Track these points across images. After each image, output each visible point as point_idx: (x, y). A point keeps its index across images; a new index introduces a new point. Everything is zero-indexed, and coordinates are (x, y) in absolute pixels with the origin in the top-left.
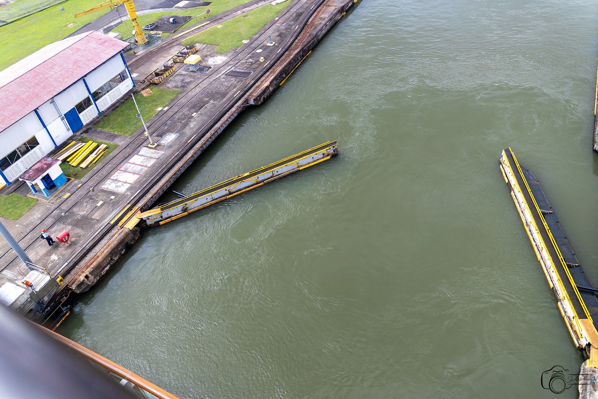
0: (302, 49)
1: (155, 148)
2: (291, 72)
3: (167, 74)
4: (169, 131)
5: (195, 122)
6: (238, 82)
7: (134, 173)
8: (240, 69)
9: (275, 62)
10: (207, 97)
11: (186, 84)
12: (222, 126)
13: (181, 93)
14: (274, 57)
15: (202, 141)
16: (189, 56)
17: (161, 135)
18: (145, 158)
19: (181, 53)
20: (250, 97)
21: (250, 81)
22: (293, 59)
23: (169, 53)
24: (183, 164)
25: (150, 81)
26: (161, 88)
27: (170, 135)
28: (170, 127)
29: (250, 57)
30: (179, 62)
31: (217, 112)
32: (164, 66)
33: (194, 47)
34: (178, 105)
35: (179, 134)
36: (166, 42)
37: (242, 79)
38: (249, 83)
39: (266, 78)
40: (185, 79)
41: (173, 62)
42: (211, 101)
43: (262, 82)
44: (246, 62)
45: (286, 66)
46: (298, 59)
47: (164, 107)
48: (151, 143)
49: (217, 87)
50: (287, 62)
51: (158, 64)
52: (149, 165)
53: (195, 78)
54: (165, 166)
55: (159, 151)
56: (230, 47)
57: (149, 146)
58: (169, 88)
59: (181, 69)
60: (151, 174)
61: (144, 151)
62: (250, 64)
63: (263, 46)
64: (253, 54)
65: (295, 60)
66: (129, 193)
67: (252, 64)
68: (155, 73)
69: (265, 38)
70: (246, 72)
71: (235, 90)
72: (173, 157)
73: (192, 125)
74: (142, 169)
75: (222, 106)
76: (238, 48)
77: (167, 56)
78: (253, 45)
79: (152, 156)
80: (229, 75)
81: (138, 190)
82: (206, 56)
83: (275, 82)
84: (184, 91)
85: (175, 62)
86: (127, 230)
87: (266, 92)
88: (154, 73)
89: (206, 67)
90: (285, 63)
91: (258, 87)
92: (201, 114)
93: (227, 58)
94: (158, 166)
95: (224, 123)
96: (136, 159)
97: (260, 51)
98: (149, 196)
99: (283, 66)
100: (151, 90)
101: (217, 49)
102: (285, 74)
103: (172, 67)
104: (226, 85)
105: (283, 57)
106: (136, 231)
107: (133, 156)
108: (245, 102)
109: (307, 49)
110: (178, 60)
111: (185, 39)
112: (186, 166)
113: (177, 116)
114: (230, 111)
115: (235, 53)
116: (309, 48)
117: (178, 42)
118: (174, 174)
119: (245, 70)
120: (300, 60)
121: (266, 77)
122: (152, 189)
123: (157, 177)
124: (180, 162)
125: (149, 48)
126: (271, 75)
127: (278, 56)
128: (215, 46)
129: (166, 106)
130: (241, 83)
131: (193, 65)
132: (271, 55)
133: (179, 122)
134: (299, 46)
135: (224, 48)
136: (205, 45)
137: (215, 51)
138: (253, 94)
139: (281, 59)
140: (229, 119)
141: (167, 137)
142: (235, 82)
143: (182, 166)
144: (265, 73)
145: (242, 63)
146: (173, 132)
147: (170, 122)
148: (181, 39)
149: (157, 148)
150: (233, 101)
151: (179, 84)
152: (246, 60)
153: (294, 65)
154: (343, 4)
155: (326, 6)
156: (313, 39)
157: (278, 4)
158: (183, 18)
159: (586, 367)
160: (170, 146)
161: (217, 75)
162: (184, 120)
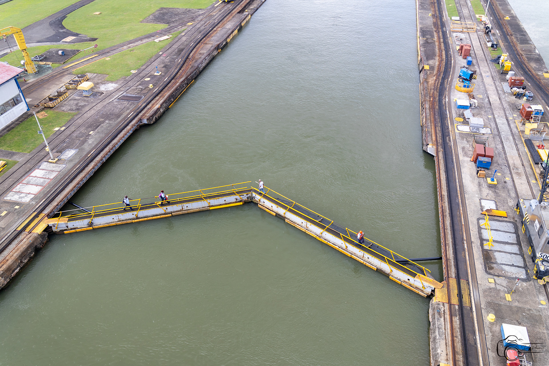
0: (186, 78)
1: (56, 163)
2: (178, 97)
3: (61, 99)
4: (68, 147)
5: (93, 139)
6: (131, 105)
7: (37, 185)
8: (131, 94)
9: (164, 89)
10: (102, 118)
11: (80, 107)
12: (119, 141)
13: (77, 115)
14: (161, 84)
15: (102, 154)
16: (81, 83)
17: (61, 152)
18: (46, 171)
19: (73, 81)
20: (143, 117)
21: (142, 104)
22: (179, 86)
23: (61, 81)
24: (86, 175)
25: (45, 105)
26: (56, 111)
27: (70, 151)
28: (69, 144)
29: (140, 84)
30: (71, 88)
31: (113, 130)
32: (57, 92)
33: (86, 75)
34: (75, 125)
35: (78, 150)
36: (57, 71)
37: (134, 102)
38: (141, 106)
39: (156, 102)
40: (79, 103)
41: (65, 88)
42: (106, 121)
43: (153, 105)
44: (137, 89)
45: (173, 92)
46: (183, 87)
47: (61, 127)
48: (52, 158)
49: (111, 109)
50: (174, 88)
51: (51, 91)
52: (52, 177)
53: (89, 102)
54: (67, 177)
55: (60, 165)
56: (120, 76)
57: (50, 161)
58: (64, 111)
59: (75, 95)
60: (54, 185)
61: (44, 165)
62: (140, 90)
63: (151, 75)
64: (142, 82)
65: (181, 87)
66: (34, 203)
67: (142, 90)
68: (49, 98)
69: (151, 69)
70: (137, 97)
71: (128, 111)
72: (75, 170)
73: (90, 141)
74: (45, 181)
75: (118, 125)
76: (127, 77)
77: (60, 84)
78: (141, 75)
79: (54, 169)
80: (122, 99)
81: (43, 199)
82: (98, 84)
83: (165, 105)
84: (79, 114)
85: (68, 89)
86: (36, 235)
87: (157, 113)
88: (47, 99)
89: (99, 93)
90: (172, 89)
91: (150, 108)
92: (98, 132)
93: (118, 85)
94: (61, 178)
95: (121, 139)
96: (37, 173)
97: (149, 79)
98: (54, 203)
99: (171, 91)
100: (46, 112)
101: (107, 77)
102: (173, 98)
103: (65, 93)
104: (119, 107)
105: (170, 84)
106: (45, 235)
107: (34, 170)
108: (139, 121)
109: (190, 78)
110: (71, 87)
111: (76, 69)
112: (88, 177)
113: (75, 135)
114: (126, 129)
115: (125, 81)
116: (192, 77)
117: (68, 72)
118: (78, 184)
119: (136, 95)
120: (185, 87)
121: (156, 100)
122: (57, 198)
123: (61, 188)
124: (81, 173)
125: (40, 76)
126: (161, 99)
127: (165, 84)
128: (105, 75)
129: (63, 126)
130: (133, 106)
131: (86, 91)
132: (159, 83)
133: (77, 140)
134: (183, 75)
135: (114, 77)
136: (96, 74)
137: (106, 80)
138: (146, 115)
139: (169, 85)
140: (125, 136)
141: (67, 152)
142: (128, 105)
143: (84, 177)
144: (155, 97)
145: (133, 89)
146: (72, 148)
147: (68, 139)
148: (72, 69)
149: (58, 162)
150: (128, 121)
151: (74, 107)
152: (136, 86)
153: (180, 91)
154: (219, 43)
155: (204, 44)
156: (195, 70)
157: (160, 41)
158: (71, 51)
159: (433, 302)
160: (70, 160)
161: (110, 99)
162: (82, 137)
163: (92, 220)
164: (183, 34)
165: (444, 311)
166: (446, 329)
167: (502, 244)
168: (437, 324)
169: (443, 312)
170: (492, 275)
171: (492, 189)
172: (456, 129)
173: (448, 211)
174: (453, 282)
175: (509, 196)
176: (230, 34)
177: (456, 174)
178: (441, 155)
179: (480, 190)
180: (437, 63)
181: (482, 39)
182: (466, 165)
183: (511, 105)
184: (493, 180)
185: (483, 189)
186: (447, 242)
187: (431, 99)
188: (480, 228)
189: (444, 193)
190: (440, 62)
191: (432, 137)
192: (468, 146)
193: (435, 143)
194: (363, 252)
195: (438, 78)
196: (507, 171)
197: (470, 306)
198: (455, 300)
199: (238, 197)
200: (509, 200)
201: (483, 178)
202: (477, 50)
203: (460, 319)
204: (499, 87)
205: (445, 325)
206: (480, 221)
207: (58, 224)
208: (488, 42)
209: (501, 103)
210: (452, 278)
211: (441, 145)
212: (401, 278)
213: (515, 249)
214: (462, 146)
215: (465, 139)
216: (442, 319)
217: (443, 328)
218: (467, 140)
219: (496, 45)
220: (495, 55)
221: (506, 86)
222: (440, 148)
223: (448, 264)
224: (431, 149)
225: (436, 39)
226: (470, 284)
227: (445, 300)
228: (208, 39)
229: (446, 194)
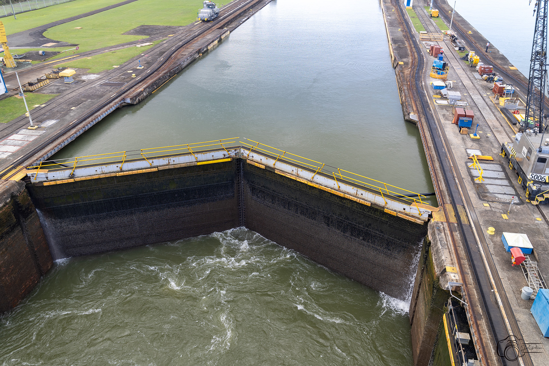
0: (169, 72)
2: (161, 86)
3: (41, 85)
4: (49, 118)
5: (74, 113)
6: (114, 89)
7: (15, 146)
8: (113, 81)
9: (147, 78)
10: (84, 98)
11: (61, 91)
12: (102, 114)
13: (58, 96)
14: (144, 75)
15: (84, 123)
17: (41, 121)
18: (26, 136)
19: (54, 73)
20: (127, 97)
22: (163, 76)
23: (41, 73)
24: (67, 139)
26: (36, 93)
27: (50, 121)
28: (49, 116)
29: (122, 75)
31: (96, 106)
32: (38, 79)
34: (56, 103)
35: (59, 120)
36: (36, 67)
37: (117, 87)
38: (124, 89)
39: (139, 87)
40: (60, 87)
41: (46, 78)
42: (88, 100)
43: (136, 88)
44: (119, 78)
45: (157, 80)
46: (166, 78)
47: (41, 105)
48: (32, 126)
49: (93, 92)
50: (157, 77)
51: (31, 79)
52: (31, 140)
53: (70, 87)
54: (48, 139)
55: (40, 131)
56: (102, 70)
57: (30, 128)
58: (45, 94)
61: (23, 131)
62: (123, 79)
63: (133, 69)
64: (125, 73)
65: (164, 78)
66: (11, 158)
67: (125, 79)
68: (29, 84)
69: (134, 65)
71: (111, 93)
73: (72, 114)
74: (23, 143)
75: (101, 103)
76: (109, 70)
78: (123, 69)
79: (33, 134)
80: (104, 85)
81: (21, 156)
82: (79, 74)
83: (148, 90)
84: (60, 95)
85: (48, 78)
86: (13, 182)
87: (141, 95)
88: (27, 84)
89: (81, 81)
91: (134, 91)
92: (80, 108)
93: (100, 76)
94: (40, 140)
95: (104, 112)
96: (16, 137)
97: (131, 71)
98: (34, 158)
99: (154, 79)
100: (26, 94)
101: (89, 71)
102: (156, 86)
103: (45, 81)
104: (102, 91)
106: (22, 183)
107: (12, 135)
108: (122, 100)
110: (52, 77)
111: (57, 65)
112: (70, 141)
113: (56, 110)
114: (109, 105)
115: (107, 73)
116: (174, 71)
117: (49, 67)
118: (59, 145)
119: (119, 82)
120: (168, 78)
121: (139, 85)
122: (36, 154)
123: (41, 147)
124: (63, 136)
125: (19, 70)
126: (144, 85)
127: (148, 74)
128: (87, 69)
129: (43, 104)
130: (116, 89)
131: (69, 77)
132: (141, 74)
133: (58, 113)
134: (166, 69)
135: (96, 70)
136: (77, 69)
137: (87, 72)
138: (129, 95)
139: (152, 75)
140: (108, 110)
141: (48, 122)
142: (110, 89)
144: (138, 83)
146: (53, 119)
147: (48, 113)
148: (52, 65)
149: (39, 129)
150: (111, 100)
151: (55, 91)
152: (119, 76)
153: (163, 81)
154: (200, 48)
155: (185, 48)
156: (178, 66)
157: (141, 46)
158: (52, 52)
159: (432, 223)
160: (51, 127)
161: (92, 85)
162: (63, 112)
163: (74, 171)
164: (165, 42)
165: (444, 228)
166: (448, 240)
167: (492, 180)
168: (438, 238)
169: (442, 229)
170: (486, 201)
171: (476, 142)
172: (435, 103)
173: (436, 157)
174: (449, 207)
175: (493, 146)
176: (211, 43)
177: (440, 132)
178: (423, 120)
179: (465, 143)
180: (410, 61)
181: (450, 45)
182: (448, 126)
183: (484, 87)
184: (475, 135)
185: (467, 142)
186: (438, 179)
187: (409, 84)
188: (469, 169)
189: (430, 145)
190: (414, 59)
191: (413, 108)
192: (448, 113)
193: (417, 112)
194: (356, 188)
195: (412, 70)
196: (487, 129)
197: (469, 224)
198: (453, 220)
199: (225, 152)
200: (493, 149)
201: (466, 134)
202: (447, 53)
203: (460, 233)
204: (470, 75)
205: (446, 238)
206: (468, 164)
207: (37, 173)
208: (456, 47)
209: (474, 86)
210: (447, 203)
211: (423, 113)
212: (396, 209)
213: (506, 182)
214: (443, 114)
215: (444, 109)
216: (443, 234)
217: (445, 240)
218: (446, 110)
219: (463, 48)
220: (463, 55)
221: (477, 75)
222: (422, 115)
223: (442, 194)
224: (413, 116)
225: (407, 44)
226: (466, 208)
227: (444, 219)
228: (190, 45)
229: (432, 146)
